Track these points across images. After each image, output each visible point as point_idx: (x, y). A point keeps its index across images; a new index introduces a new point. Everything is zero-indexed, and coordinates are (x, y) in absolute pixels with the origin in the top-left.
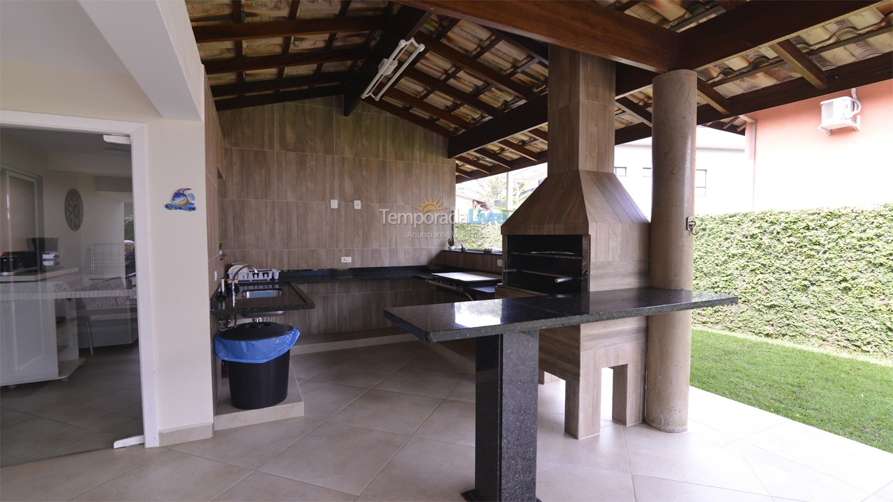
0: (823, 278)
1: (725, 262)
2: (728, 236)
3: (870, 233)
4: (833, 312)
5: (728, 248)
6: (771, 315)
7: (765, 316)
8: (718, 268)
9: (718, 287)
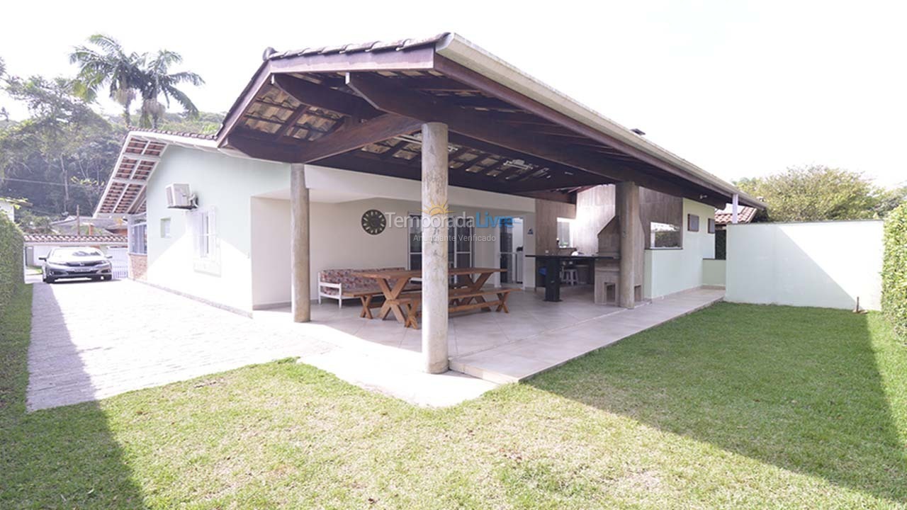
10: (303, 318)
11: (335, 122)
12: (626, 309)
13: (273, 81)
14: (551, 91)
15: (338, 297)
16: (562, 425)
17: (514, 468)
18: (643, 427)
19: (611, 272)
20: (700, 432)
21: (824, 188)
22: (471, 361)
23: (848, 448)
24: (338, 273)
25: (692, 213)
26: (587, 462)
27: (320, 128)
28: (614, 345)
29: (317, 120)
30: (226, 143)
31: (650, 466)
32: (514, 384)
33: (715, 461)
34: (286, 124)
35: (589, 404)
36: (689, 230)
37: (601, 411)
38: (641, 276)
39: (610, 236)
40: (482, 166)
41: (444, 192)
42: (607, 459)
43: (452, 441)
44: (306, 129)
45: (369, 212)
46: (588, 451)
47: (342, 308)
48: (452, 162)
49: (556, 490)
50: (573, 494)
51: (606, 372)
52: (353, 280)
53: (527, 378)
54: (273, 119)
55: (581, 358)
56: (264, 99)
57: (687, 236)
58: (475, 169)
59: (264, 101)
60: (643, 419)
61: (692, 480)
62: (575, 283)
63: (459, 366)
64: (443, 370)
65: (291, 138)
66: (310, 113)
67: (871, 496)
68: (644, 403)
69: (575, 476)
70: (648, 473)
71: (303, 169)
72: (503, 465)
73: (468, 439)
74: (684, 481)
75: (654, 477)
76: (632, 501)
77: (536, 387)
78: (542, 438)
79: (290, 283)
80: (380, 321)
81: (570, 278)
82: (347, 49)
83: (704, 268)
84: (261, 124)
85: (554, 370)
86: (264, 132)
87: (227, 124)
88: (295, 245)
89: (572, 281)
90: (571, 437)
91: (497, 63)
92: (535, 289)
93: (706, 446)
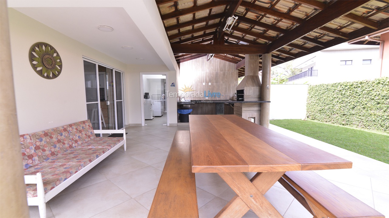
0: (358, 104)
1: (333, 100)
2: (334, 91)
3: (370, 89)
4: (360, 116)
5: (334, 95)
6: (344, 118)
7: (343, 118)
8: (330, 102)
9: (330, 109)
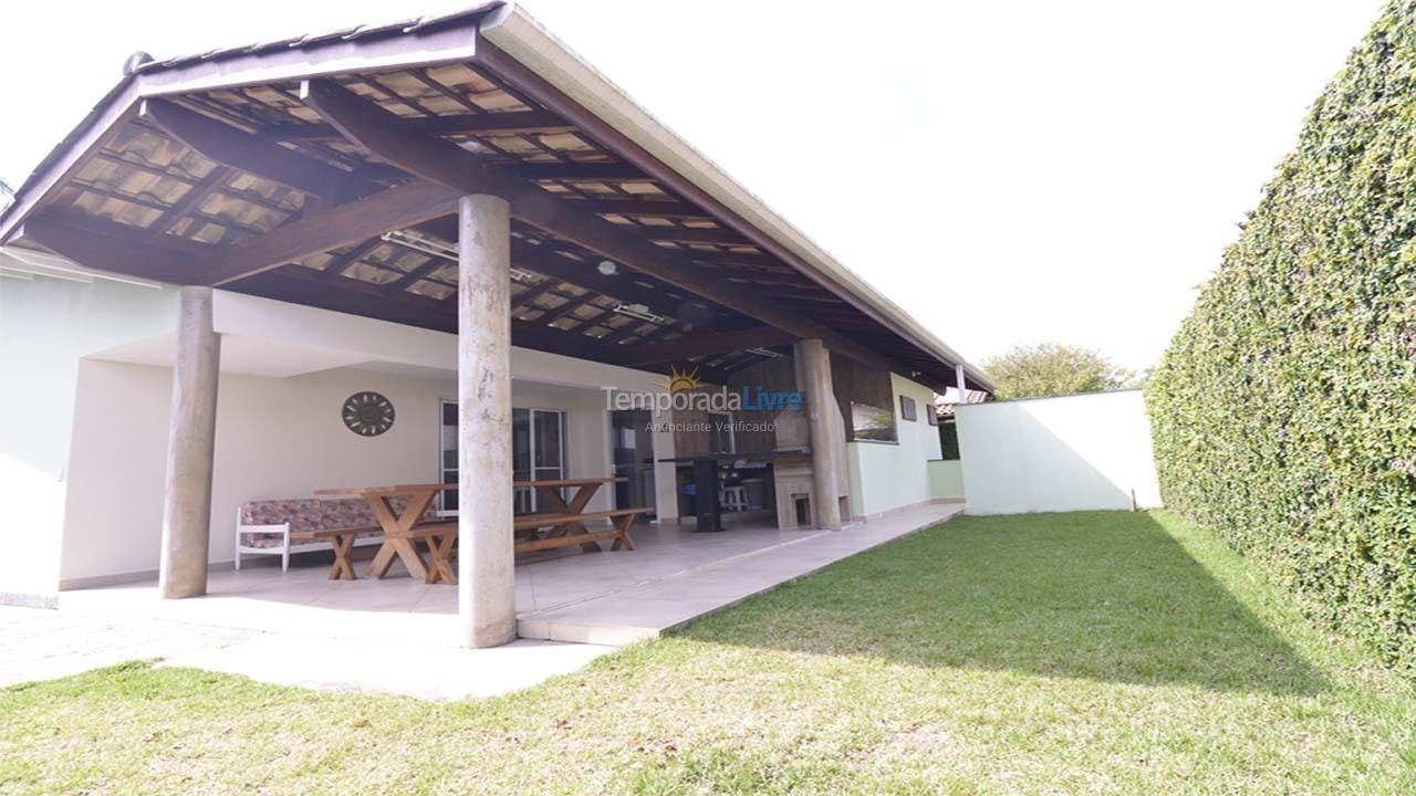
10: (187, 587)
11: (287, 216)
12: (828, 532)
13: (143, 110)
14: (688, 147)
15: (282, 549)
16: (751, 685)
17: (663, 766)
18: (895, 667)
19: (800, 476)
20: (989, 658)
21: (1060, 369)
22: (563, 616)
23: (1206, 644)
24: (285, 507)
25: (905, 395)
26: (809, 733)
27: (252, 225)
28: (821, 572)
29: (248, 209)
30: (20, 233)
31: (925, 719)
32: (650, 639)
33: (1028, 691)
34: (172, 212)
35: (794, 649)
36: (903, 418)
37: (818, 656)
38: (846, 483)
39: (794, 422)
40: (577, 319)
41: (503, 310)
42: (844, 720)
43: (520, 746)
44: (222, 225)
45: (359, 396)
46: (808, 714)
47: (287, 571)
48: (522, 309)
49: (754, 787)
50: (791, 787)
51: (815, 606)
52: (319, 519)
53: (675, 626)
54: (143, 198)
55: (769, 592)
56: (123, 153)
57: (902, 426)
58: (566, 324)
59: (124, 158)
60: (893, 656)
61: (999, 726)
62: (744, 508)
63: (540, 628)
64: (506, 639)
65: (185, 240)
66: (232, 194)
67: (1270, 696)
68: (889, 636)
69: (789, 757)
70: (922, 729)
71: (210, 296)
72: (637, 765)
73: (558, 737)
74: (989, 728)
75: (936, 733)
76: (906, 776)
77: (693, 639)
78: (714, 710)
79: (162, 517)
80: (374, 581)
81: (734, 500)
82: (304, 39)
83: (931, 472)
84: (114, 206)
85: (723, 612)
86: (121, 224)
87: (26, 198)
88: (178, 440)
89: (739, 505)
90: (771, 700)
91: (596, 75)
92: (679, 520)
93: (1007, 674)
